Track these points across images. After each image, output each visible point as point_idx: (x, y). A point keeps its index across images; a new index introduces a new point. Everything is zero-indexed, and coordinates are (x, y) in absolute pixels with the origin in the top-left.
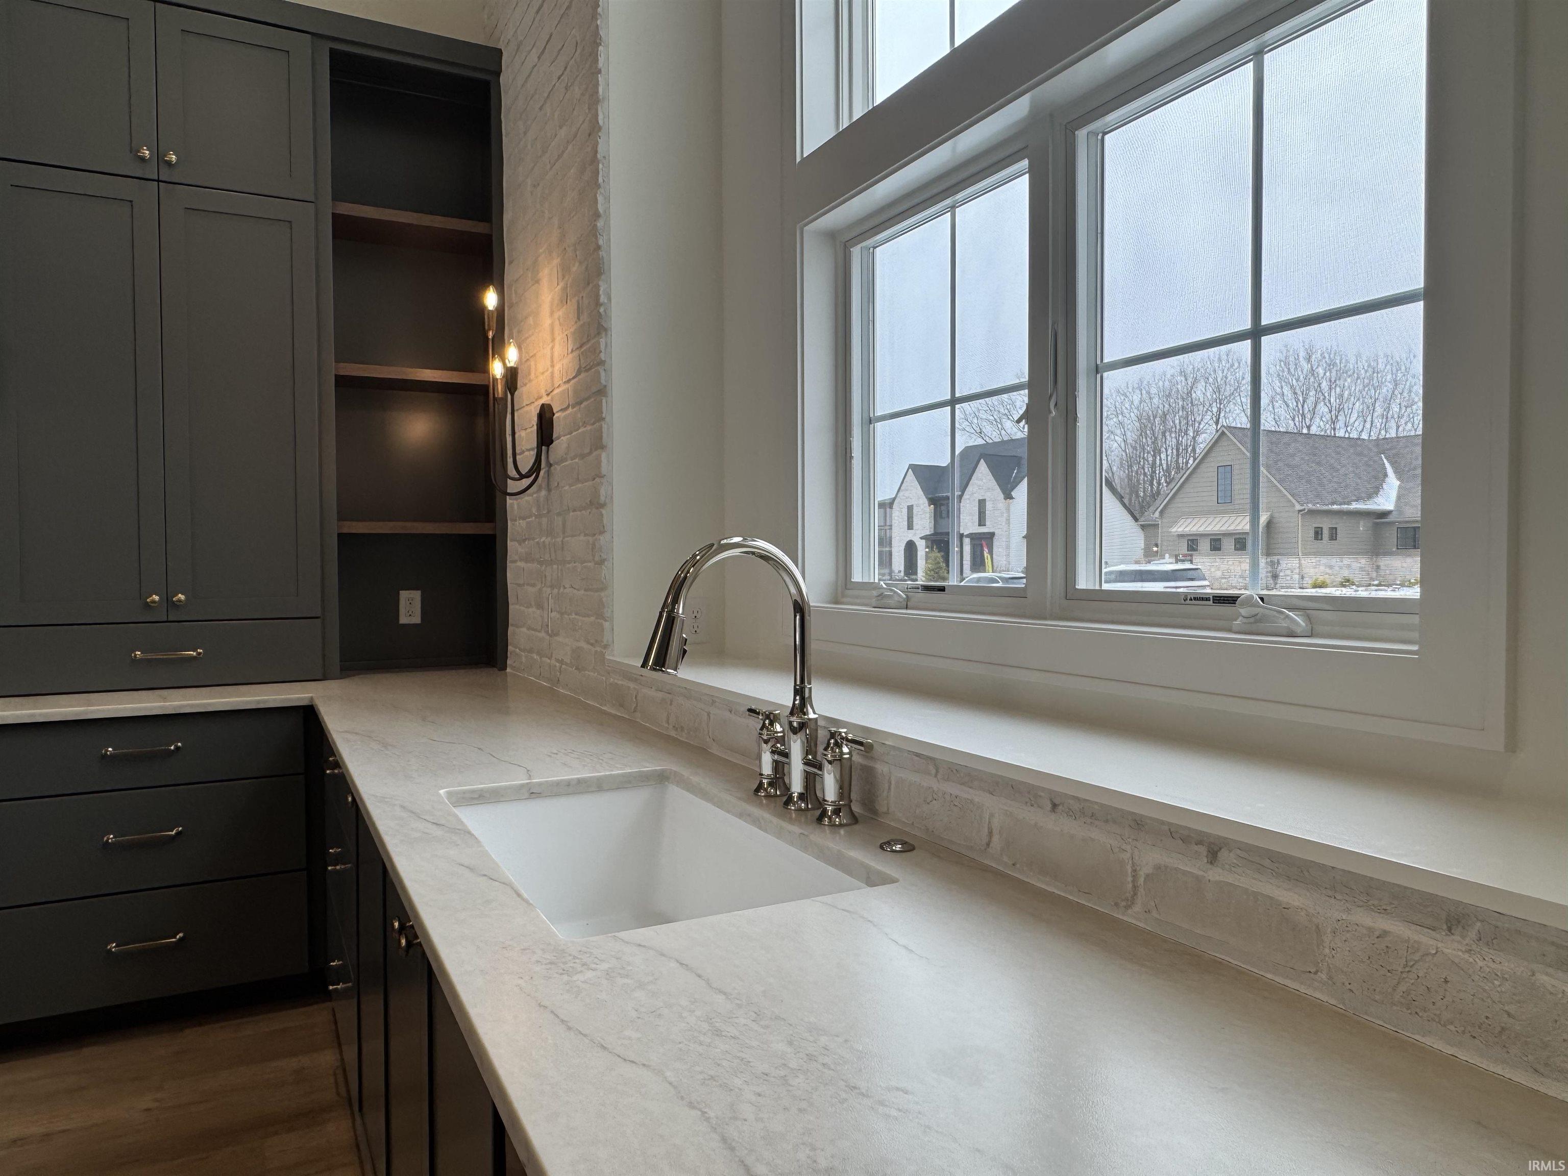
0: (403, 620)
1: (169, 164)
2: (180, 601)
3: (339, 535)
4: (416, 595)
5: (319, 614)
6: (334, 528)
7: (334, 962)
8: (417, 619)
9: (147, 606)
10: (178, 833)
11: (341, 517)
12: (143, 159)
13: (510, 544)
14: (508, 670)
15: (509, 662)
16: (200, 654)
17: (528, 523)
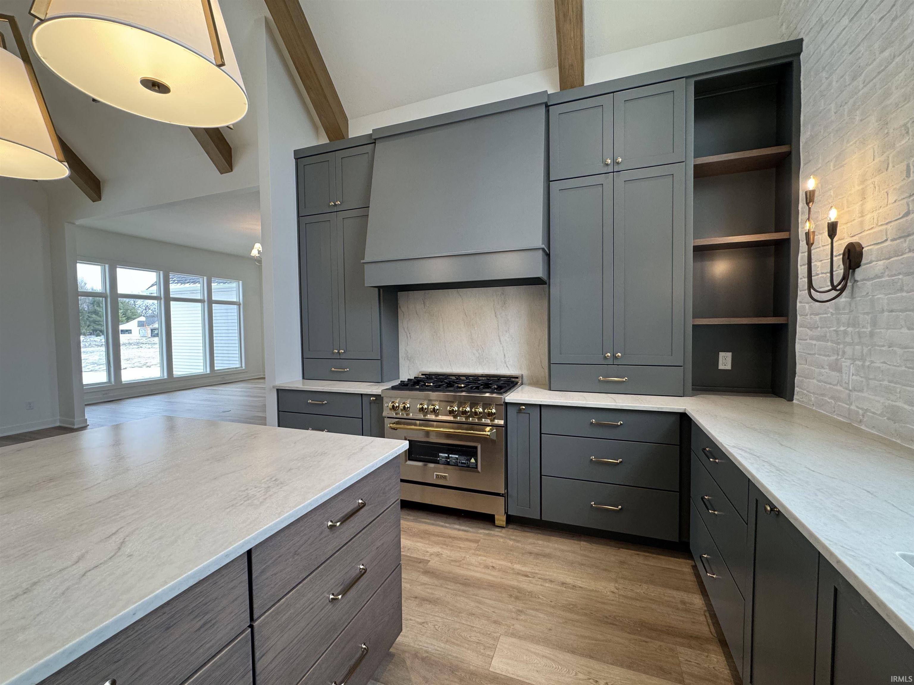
0: (721, 367)
1: (618, 163)
2: (618, 356)
3: (693, 325)
4: (729, 355)
5: (682, 365)
6: (690, 322)
7: (705, 555)
8: (729, 367)
9: (605, 358)
10: (621, 462)
11: (694, 317)
12: (607, 165)
13: (798, 329)
14: (794, 401)
15: (795, 397)
16: (626, 380)
17: (820, 318)
